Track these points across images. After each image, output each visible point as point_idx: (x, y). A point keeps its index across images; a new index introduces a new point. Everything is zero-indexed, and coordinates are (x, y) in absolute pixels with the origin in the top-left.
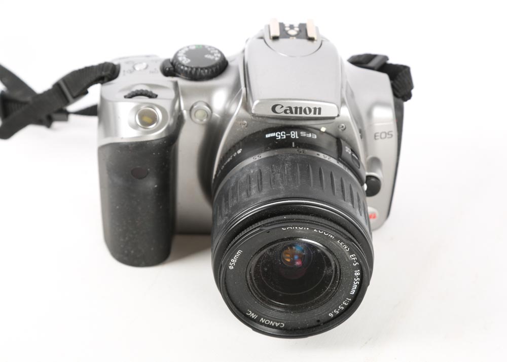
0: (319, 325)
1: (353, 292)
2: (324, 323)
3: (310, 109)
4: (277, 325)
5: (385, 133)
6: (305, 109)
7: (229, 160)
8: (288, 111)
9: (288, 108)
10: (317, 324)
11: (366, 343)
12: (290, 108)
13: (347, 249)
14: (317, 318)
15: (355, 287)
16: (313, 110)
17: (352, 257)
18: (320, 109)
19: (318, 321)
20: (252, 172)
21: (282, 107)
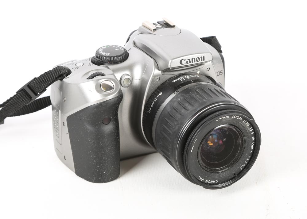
0: (235, 177)
1: (251, 151)
2: (237, 175)
3: (199, 58)
4: (214, 182)
5: (219, 72)
6: (197, 59)
7: (155, 101)
8: (188, 62)
9: (188, 60)
10: (234, 176)
11: (257, 183)
12: (189, 60)
13: (248, 125)
14: (234, 173)
15: (252, 148)
16: (200, 58)
17: (251, 130)
18: (204, 57)
19: (235, 174)
20: (179, 99)
21: (185, 60)
